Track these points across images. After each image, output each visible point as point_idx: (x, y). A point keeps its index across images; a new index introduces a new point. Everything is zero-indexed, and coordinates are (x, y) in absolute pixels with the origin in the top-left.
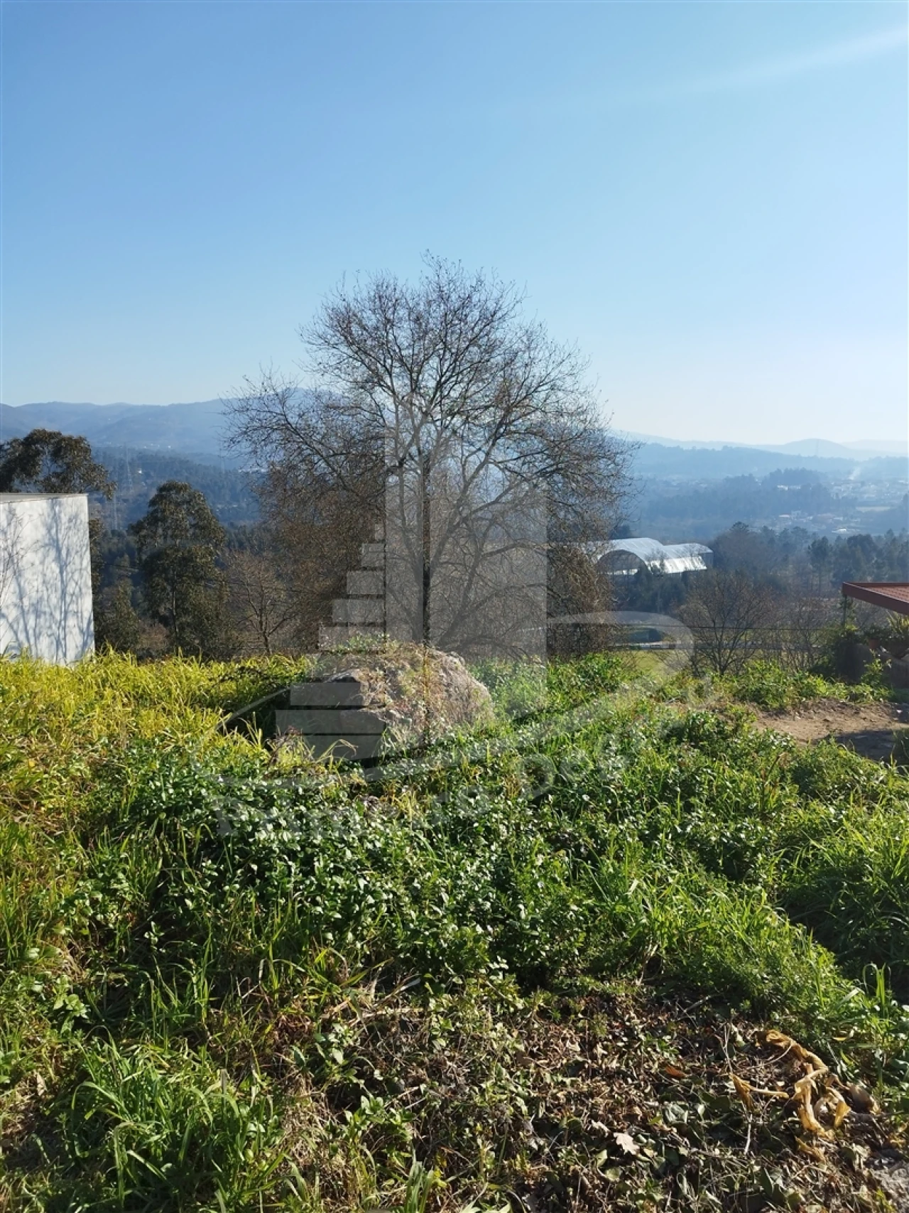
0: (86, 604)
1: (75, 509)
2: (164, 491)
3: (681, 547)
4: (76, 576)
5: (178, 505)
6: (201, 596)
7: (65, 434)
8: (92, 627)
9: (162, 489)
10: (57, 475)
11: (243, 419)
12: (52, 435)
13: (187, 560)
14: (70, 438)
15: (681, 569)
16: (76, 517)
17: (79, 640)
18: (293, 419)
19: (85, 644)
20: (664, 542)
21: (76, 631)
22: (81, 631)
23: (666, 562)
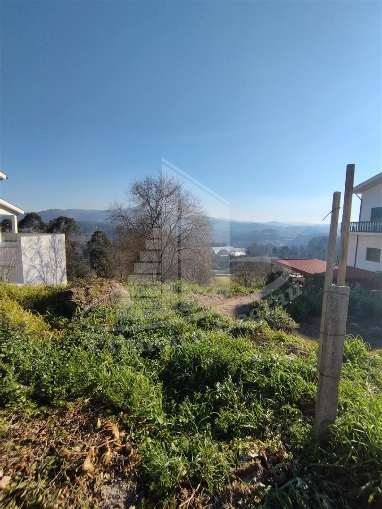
0: (64, 264)
1: (60, 238)
2: (96, 233)
3: (239, 249)
4: (60, 256)
5: (100, 237)
6: (104, 262)
7: (68, 217)
8: (66, 270)
9: (95, 233)
10: (66, 228)
11: (109, 213)
12: (64, 218)
13: (101, 252)
14: (70, 219)
15: (239, 255)
16: (61, 240)
17: (61, 274)
18: (123, 214)
19: (63, 275)
20: (235, 247)
21: (60, 272)
22: (62, 272)
23: (236, 253)
